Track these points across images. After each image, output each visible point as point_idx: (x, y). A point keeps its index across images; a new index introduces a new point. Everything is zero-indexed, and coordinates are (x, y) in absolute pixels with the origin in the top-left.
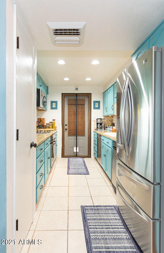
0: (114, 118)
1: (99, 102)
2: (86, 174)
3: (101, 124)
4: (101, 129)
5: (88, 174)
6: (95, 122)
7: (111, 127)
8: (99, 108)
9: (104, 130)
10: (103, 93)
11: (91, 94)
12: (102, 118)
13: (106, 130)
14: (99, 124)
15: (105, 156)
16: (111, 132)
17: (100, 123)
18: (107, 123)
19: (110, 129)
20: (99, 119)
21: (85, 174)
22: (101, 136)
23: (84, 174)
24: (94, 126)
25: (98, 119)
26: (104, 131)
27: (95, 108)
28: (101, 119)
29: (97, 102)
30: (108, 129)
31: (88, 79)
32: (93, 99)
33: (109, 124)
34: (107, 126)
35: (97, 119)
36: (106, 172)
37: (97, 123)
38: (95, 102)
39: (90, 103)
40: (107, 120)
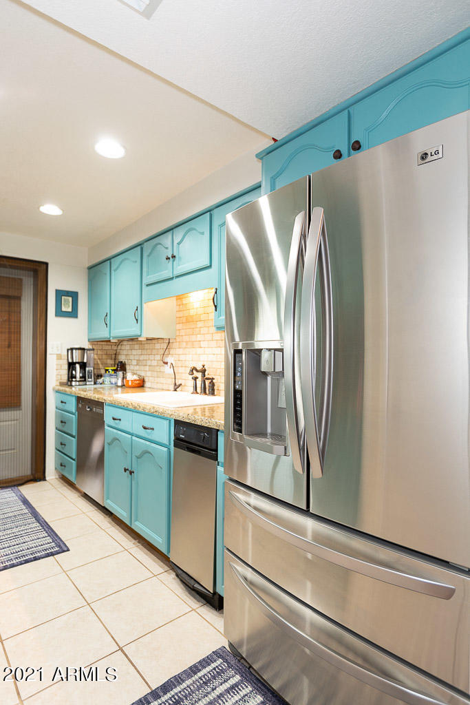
0: (123, 347)
1: (74, 295)
2: (58, 553)
3: (83, 366)
4: (85, 380)
5: (63, 548)
6: (59, 357)
7: (120, 373)
8: (73, 314)
9: (95, 383)
10: (90, 268)
11: (46, 264)
12: (87, 345)
13: (101, 384)
14: (78, 366)
15: (131, 473)
16: (119, 389)
17: (80, 361)
18: (99, 362)
19: (113, 380)
20: (76, 349)
21: (52, 554)
23: (48, 555)
24: (56, 372)
25: (72, 349)
26: (95, 389)
27: (60, 313)
28: (84, 349)
29: (68, 293)
30: (107, 379)
31: (51, 210)
32: (56, 282)
33: (106, 365)
34: (99, 373)
35: (68, 350)
36: (138, 526)
37: (70, 361)
38: (60, 294)
39: (45, 294)
40: (99, 352)
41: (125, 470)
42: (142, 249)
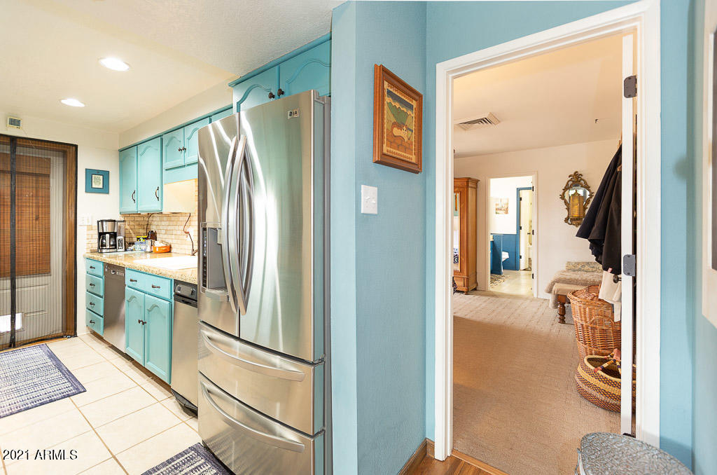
0: (154, 219)
1: (105, 175)
2: (74, 394)
3: (113, 235)
4: (116, 248)
5: (80, 389)
6: (90, 228)
7: (149, 242)
8: (105, 189)
9: (126, 250)
10: (121, 151)
11: (76, 146)
12: (118, 217)
13: (132, 250)
14: (108, 236)
15: (143, 323)
16: (148, 255)
17: (110, 231)
18: (131, 232)
19: (143, 247)
20: (106, 221)
21: (69, 396)
22: (122, 269)
23: (64, 397)
24: (86, 240)
25: (102, 221)
26: (125, 255)
27: (90, 189)
28: (114, 221)
29: (98, 172)
30: (137, 246)
31: (73, 102)
32: (85, 162)
33: (138, 234)
34: (131, 241)
35: (98, 222)
36: (150, 366)
37: (101, 231)
38: (90, 173)
39: (74, 172)
40: (132, 223)
41: (139, 321)
42: (162, 139)
